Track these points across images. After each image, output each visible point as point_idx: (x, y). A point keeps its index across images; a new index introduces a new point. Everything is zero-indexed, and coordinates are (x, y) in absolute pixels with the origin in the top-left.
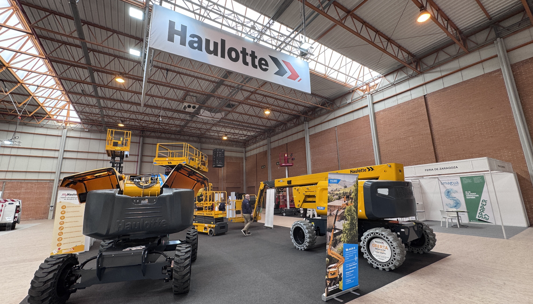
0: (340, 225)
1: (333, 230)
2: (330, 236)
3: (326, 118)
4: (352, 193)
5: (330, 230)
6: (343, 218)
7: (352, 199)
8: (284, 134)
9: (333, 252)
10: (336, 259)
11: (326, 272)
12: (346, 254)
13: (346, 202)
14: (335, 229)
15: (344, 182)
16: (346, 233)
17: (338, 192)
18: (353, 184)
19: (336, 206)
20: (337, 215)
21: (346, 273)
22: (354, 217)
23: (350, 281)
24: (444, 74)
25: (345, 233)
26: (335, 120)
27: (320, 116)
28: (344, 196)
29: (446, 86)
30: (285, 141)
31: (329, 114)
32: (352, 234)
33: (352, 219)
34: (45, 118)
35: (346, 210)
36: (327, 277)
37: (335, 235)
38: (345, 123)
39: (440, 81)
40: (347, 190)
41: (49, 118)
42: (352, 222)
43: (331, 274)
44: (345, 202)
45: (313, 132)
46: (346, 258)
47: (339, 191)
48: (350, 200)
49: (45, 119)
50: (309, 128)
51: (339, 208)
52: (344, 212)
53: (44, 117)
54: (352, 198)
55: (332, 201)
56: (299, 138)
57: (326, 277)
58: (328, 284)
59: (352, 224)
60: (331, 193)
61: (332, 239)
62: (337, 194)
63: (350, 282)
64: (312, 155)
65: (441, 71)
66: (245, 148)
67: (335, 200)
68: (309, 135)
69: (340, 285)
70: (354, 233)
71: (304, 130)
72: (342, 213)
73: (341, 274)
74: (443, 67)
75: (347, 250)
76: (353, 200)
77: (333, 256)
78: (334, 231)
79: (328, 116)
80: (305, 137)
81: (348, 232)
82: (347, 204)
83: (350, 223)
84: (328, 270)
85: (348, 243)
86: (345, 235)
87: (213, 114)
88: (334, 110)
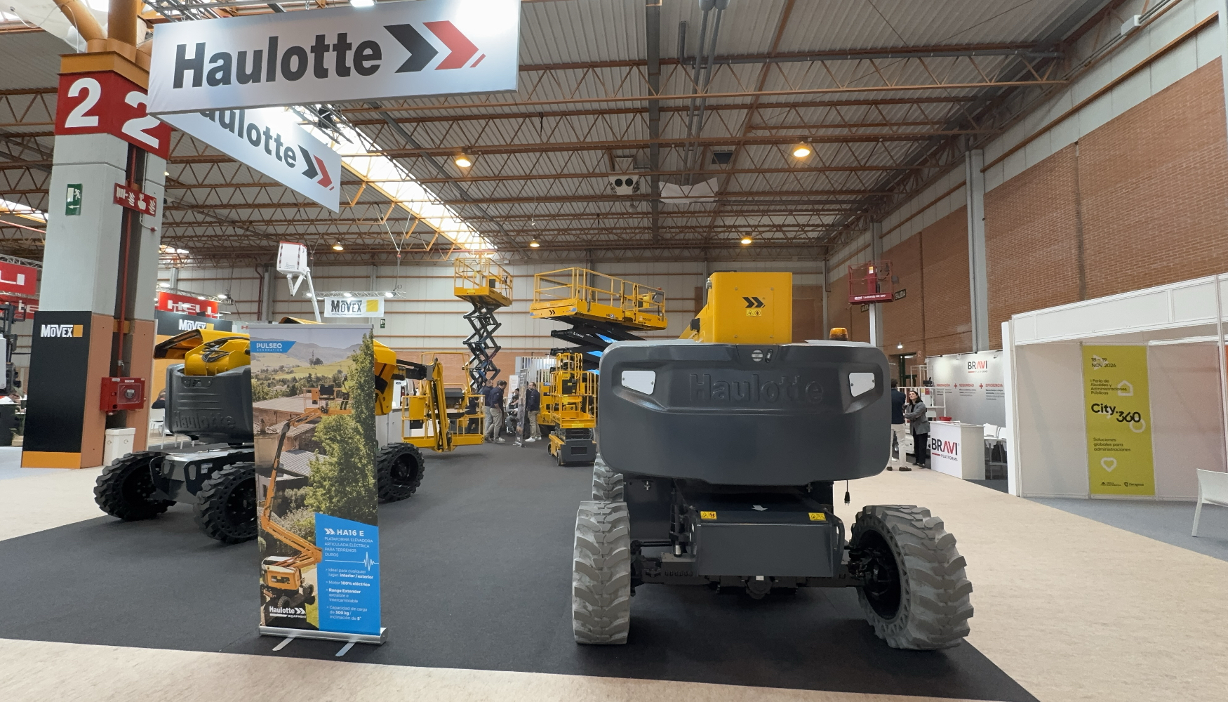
0: (299, 463)
1: (274, 472)
2: (265, 486)
3: (1042, 119)
4: (346, 379)
5: (267, 472)
6: (306, 444)
7: (346, 396)
8: (914, 205)
9: (279, 527)
10: (286, 545)
11: (261, 569)
12: (327, 541)
13: (323, 403)
14: (282, 471)
15: (311, 350)
16: (322, 486)
17: (289, 377)
18: (351, 353)
19: (282, 413)
20: (283, 436)
21: (330, 590)
22: (358, 449)
23: (348, 614)
25: (318, 487)
26: (1075, 118)
27: (1019, 118)
28: (313, 386)
30: (919, 225)
31: (1052, 102)
32: (351, 493)
33: (348, 456)
34: (452, 250)
35: (320, 426)
36: (264, 580)
37: (281, 486)
38: (1113, 121)
40: (326, 372)
41: (458, 249)
42: (347, 461)
43: (275, 577)
44: (315, 402)
45: (997, 178)
46: (329, 552)
47: (292, 372)
48: (340, 401)
49: (452, 252)
50: (983, 171)
51: (292, 419)
52: (313, 430)
53: (450, 249)
54: (348, 394)
55: (265, 399)
56: (953, 210)
57: (262, 582)
58: (268, 599)
59: (346, 465)
60: (263, 376)
61: (273, 495)
62: (284, 382)
63: (344, 615)
64: (992, 258)
66: (826, 260)
67: (276, 396)
68: (985, 195)
69: (311, 613)
70: (359, 493)
71: (964, 183)
72: (306, 432)
73: (311, 588)
75: (329, 531)
76: (351, 401)
77: (276, 536)
78: (277, 476)
79: (1049, 111)
80: (965, 207)
81: (332, 485)
82: (325, 411)
83: (339, 463)
84: (265, 567)
85: (332, 514)
86: (321, 491)
87: (686, 189)
88: (1071, 81)
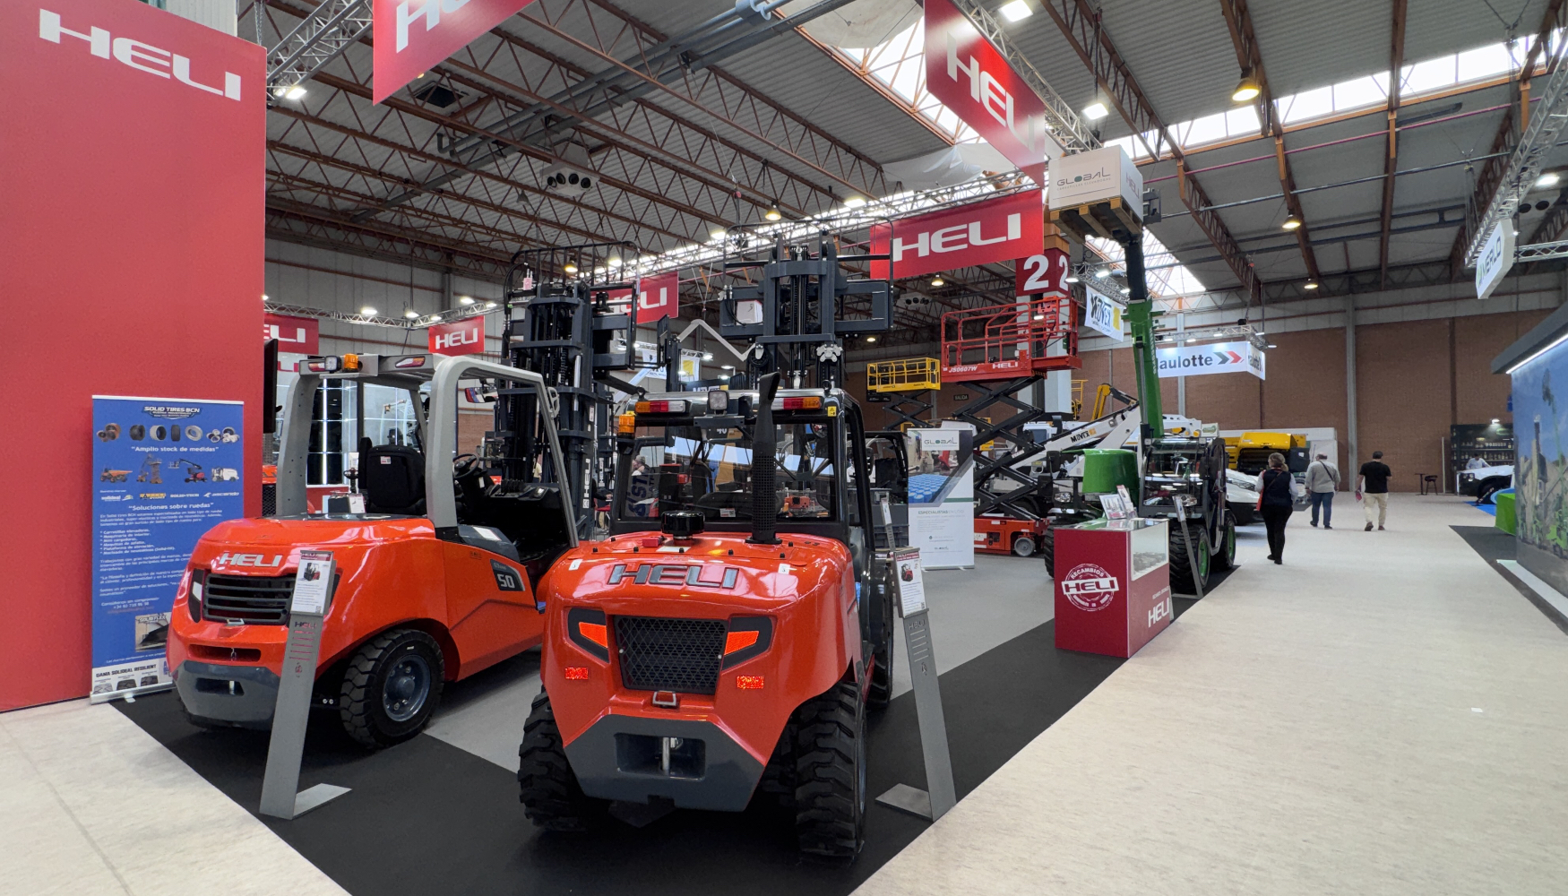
24: (1288, 314)
29: (1288, 330)
39: (1281, 322)
65: (1284, 309)
74: (1289, 305)
